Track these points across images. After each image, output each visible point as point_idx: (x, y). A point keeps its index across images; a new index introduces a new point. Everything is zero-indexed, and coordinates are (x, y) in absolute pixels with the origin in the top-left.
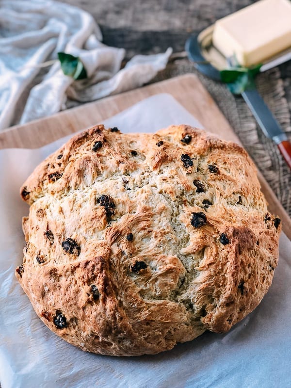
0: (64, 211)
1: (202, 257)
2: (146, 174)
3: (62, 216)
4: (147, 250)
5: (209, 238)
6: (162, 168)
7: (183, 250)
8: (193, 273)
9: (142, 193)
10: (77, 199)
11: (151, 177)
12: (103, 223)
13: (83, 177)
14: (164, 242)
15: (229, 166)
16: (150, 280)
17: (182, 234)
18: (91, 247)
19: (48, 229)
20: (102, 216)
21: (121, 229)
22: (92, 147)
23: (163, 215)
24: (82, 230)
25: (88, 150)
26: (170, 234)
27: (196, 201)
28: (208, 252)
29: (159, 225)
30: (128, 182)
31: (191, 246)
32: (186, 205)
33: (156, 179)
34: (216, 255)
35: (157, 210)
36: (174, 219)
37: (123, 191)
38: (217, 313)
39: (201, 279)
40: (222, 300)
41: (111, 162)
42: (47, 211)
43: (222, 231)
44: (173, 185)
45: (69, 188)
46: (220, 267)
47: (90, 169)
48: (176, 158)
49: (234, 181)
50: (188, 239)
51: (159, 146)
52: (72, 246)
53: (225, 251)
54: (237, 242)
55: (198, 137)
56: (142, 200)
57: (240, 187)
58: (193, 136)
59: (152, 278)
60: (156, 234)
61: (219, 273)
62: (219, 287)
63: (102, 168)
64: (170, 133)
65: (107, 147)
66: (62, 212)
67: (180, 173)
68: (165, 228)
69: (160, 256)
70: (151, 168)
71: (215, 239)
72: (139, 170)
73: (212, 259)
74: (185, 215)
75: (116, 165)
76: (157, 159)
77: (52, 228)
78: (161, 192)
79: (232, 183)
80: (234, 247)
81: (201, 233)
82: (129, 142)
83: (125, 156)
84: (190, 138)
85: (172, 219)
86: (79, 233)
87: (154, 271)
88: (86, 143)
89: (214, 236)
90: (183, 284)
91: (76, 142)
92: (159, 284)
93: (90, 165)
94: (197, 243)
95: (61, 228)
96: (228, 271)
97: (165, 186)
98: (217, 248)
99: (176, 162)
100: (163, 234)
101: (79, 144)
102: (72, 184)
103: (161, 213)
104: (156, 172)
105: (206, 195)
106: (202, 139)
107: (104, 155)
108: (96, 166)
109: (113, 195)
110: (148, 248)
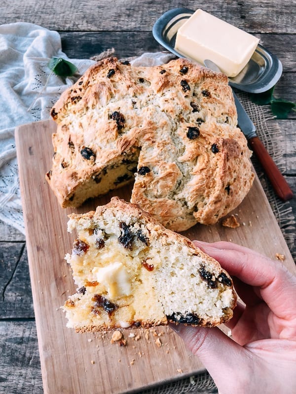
0: (83, 126)
1: (195, 165)
2: (151, 97)
3: (81, 129)
4: (151, 158)
5: (202, 148)
6: (164, 91)
7: (180, 159)
8: (188, 177)
9: (148, 110)
10: (94, 116)
11: (156, 99)
12: (115, 135)
13: (99, 98)
14: (165, 151)
15: (219, 92)
16: (152, 182)
17: (180, 146)
18: (105, 155)
19: (70, 140)
20: (114, 129)
21: (130, 140)
22: (107, 74)
23: (165, 128)
24: (98, 141)
25: (103, 77)
26: (170, 145)
27: (191, 119)
28: (200, 159)
29: (162, 137)
30: (136, 103)
31: (187, 155)
32: (182, 122)
33: (159, 100)
34: (207, 162)
35: (159, 124)
36: (173, 133)
37: (132, 109)
38: (206, 209)
39: (194, 182)
40: (212, 198)
41: (122, 86)
42: (70, 126)
43: (213, 142)
44: (173, 106)
45: (87, 108)
46: (211, 172)
47: (104, 92)
48: (176, 83)
49: (222, 104)
50: (184, 149)
51: (162, 73)
52: (89, 154)
53: (215, 159)
54: (226, 151)
55: (193, 69)
56: (147, 116)
57: (227, 109)
58: (189, 68)
59: (154, 181)
60: (159, 144)
61: (209, 177)
62: (210, 188)
63: (115, 91)
64: (170, 67)
65: (119, 74)
66: (82, 127)
67: (179, 96)
68: (166, 139)
69: (161, 162)
70: (155, 92)
71: (207, 149)
72: (146, 93)
73: (204, 165)
74: (182, 130)
75: (127, 89)
76: (160, 84)
77: (73, 140)
78: (163, 111)
79: (221, 106)
80: (223, 155)
81: (195, 144)
82: (137, 72)
83: (134, 82)
84: (187, 69)
85: (171, 133)
86: (95, 144)
87: (156, 175)
88: (102, 71)
89: (206, 146)
90: (180, 185)
91: (94, 70)
92: (161, 186)
93: (105, 88)
94: (192, 152)
95: (81, 139)
96: (217, 175)
97: (167, 106)
98: (208, 156)
99: (177, 87)
100: (165, 144)
101: (96, 72)
102: (90, 105)
103: (163, 127)
104: (159, 95)
105: (199, 115)
106: (197, 70)
107: (116, 81)
108: (110, 89)
109: (123, 111)
110: (151, 156)
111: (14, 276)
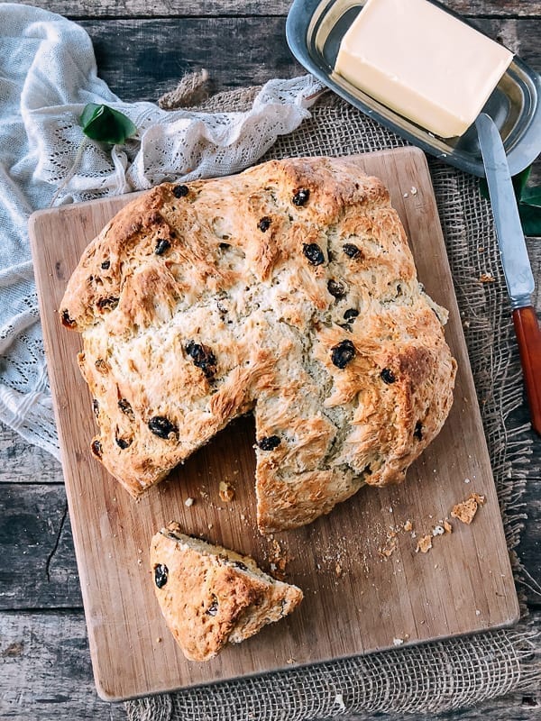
0: (139, 369)
1: (356, 405)
2: (253, 290)
3: (135, 375)
4: (277, 417)
5: (364, 379)
6: (275, 274)
7: (329, 402)
8: (347, 428)
9: (253, 326)
10: (154, 348)
11: (262, 294)
12: (204, 388)
13: (154, 307)
14: (300, 401)
15: (376, 234)
16: (288, 456)
17: (323, 378)
18: (195, 430)
19: (119, 395)
20: (200, 380)
21: (233, 397)
22: (155, 250)
23: (291, 357)
24: (174, 398)
25: (148, 255)
26: (307, 387)
27: (334, 319)
28: (365, 397)
29: (289, 376)
30: (226, 312)
31: (337, 396)
32: (319, 330)
33: (270, 296)
34: (377, 401)
35: (280, 352)
36: (306, 357)
37: (223, 328)
38: (385, 472)
39: (358, 437)
40: (393, 456)
41: (191, 274)
42: (111, 361)
43: (382, 365)
44: (299, 307)
45: (136, 327)
46: (386, 417)
47: (162, 295)
48: (295, 250)
49: (386, 263)
50: (332, 382)
51: (263, 230)
52: (165, 428)
53: (390, 392)
54: (408, 379)
55: (320, 191)
56: (255, 340)
57: (398, 271)
58: (311, 190)
59: (291, 454)
60: (286, 391)
61: (385, 425)
62: (387, 441)
63: (181, 290)
64: (270, 180)
65: (179, 247)
66: (137, 370)
67: (306, 279)
68: (298, 378)
69: (297, 421)
70: (259, 279)
71: (372, 376)
72: (241, 283)
73: (371, 407)
74: (322, 349)
75: (202, 281)
76: (265, 262)
77: (127, 394)
78: (281, 320)
79: (385, 268)
80: (404, 387)
81: (351, 374)
82: (210, 220)
83: (213, 261)
84: (307, 193)
85: (303, 357)
86: (169, 403)
87: (291, 443)
88: (143, 243)
89: (371, 373)
90: (336, 446)
91: (126, 242)
92: (302, 458)
93: (161, 286)
94: (347, 389)
95: (140, 396)
96: (398, 419)
97: (287, 310)
98: (378, 390)
99: (297, 258)
100: (296, 389)
101: (132, 245)
102: (139, 320)
103: (288, 354)
104: (267, 284)
105: (348, 303)
106: (328, 194)
107: (177, 262)
108: (170, 287)
109: (205, 340)
110: (277, 412)
111: (60, 542)
